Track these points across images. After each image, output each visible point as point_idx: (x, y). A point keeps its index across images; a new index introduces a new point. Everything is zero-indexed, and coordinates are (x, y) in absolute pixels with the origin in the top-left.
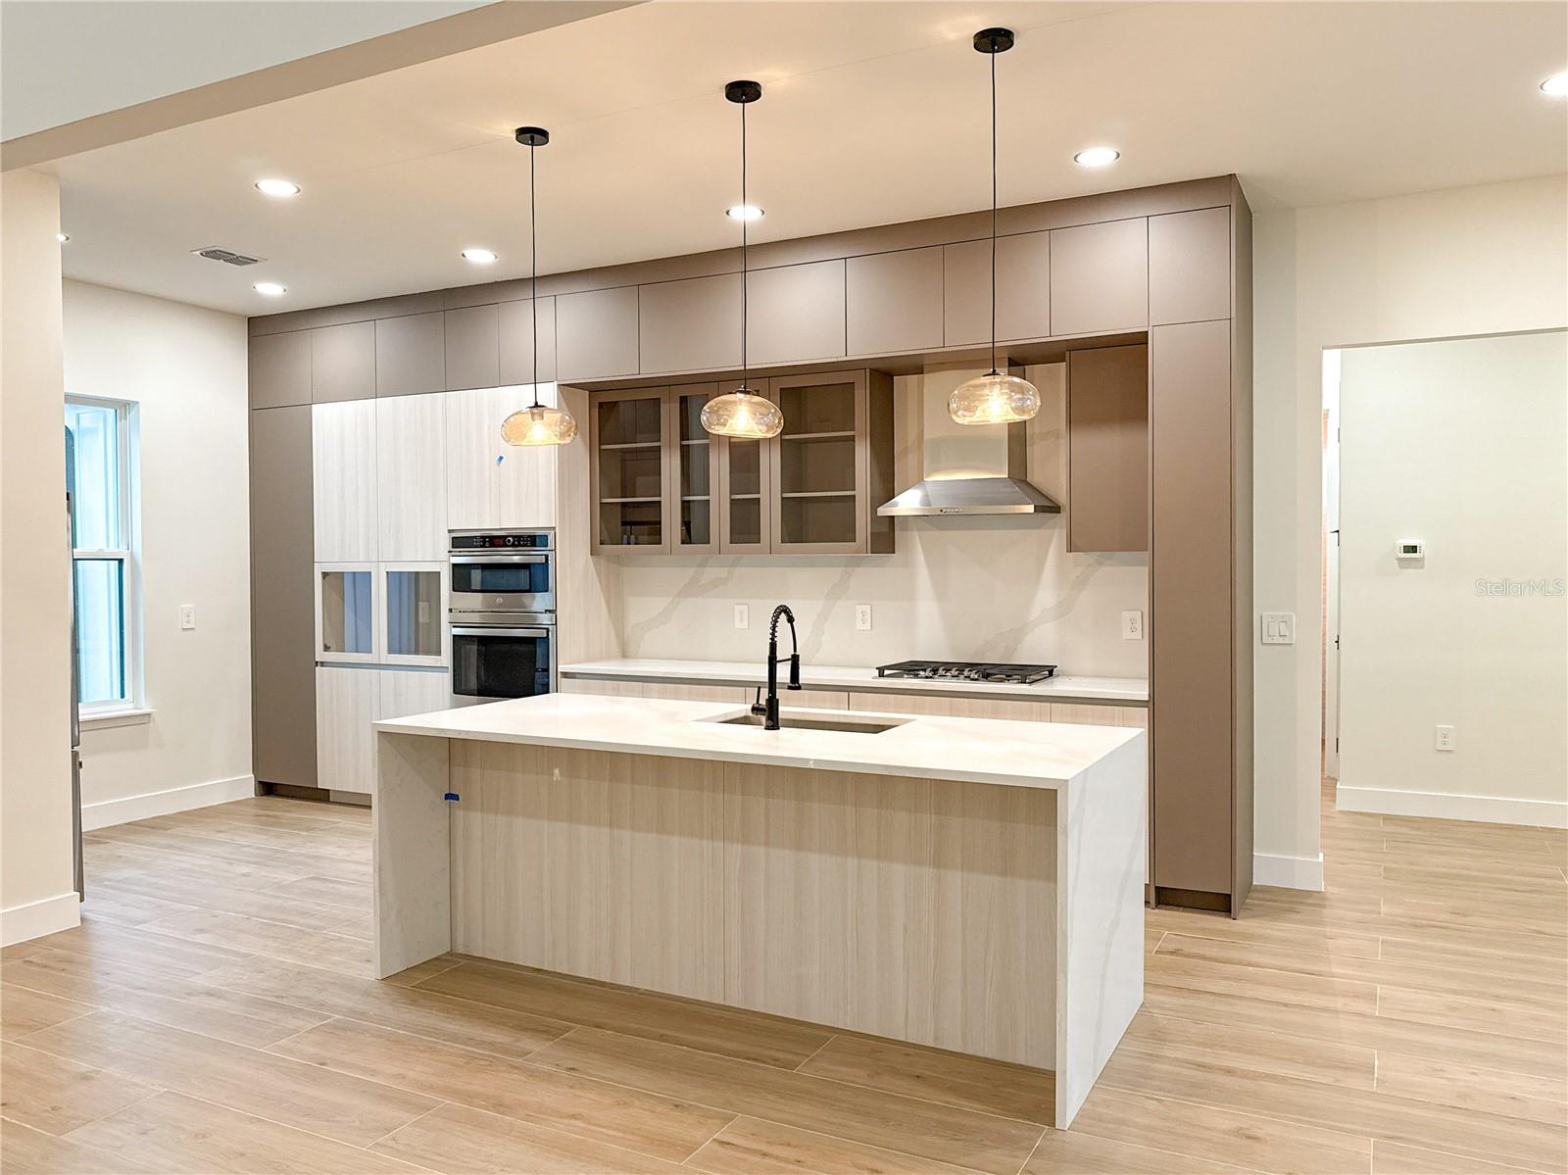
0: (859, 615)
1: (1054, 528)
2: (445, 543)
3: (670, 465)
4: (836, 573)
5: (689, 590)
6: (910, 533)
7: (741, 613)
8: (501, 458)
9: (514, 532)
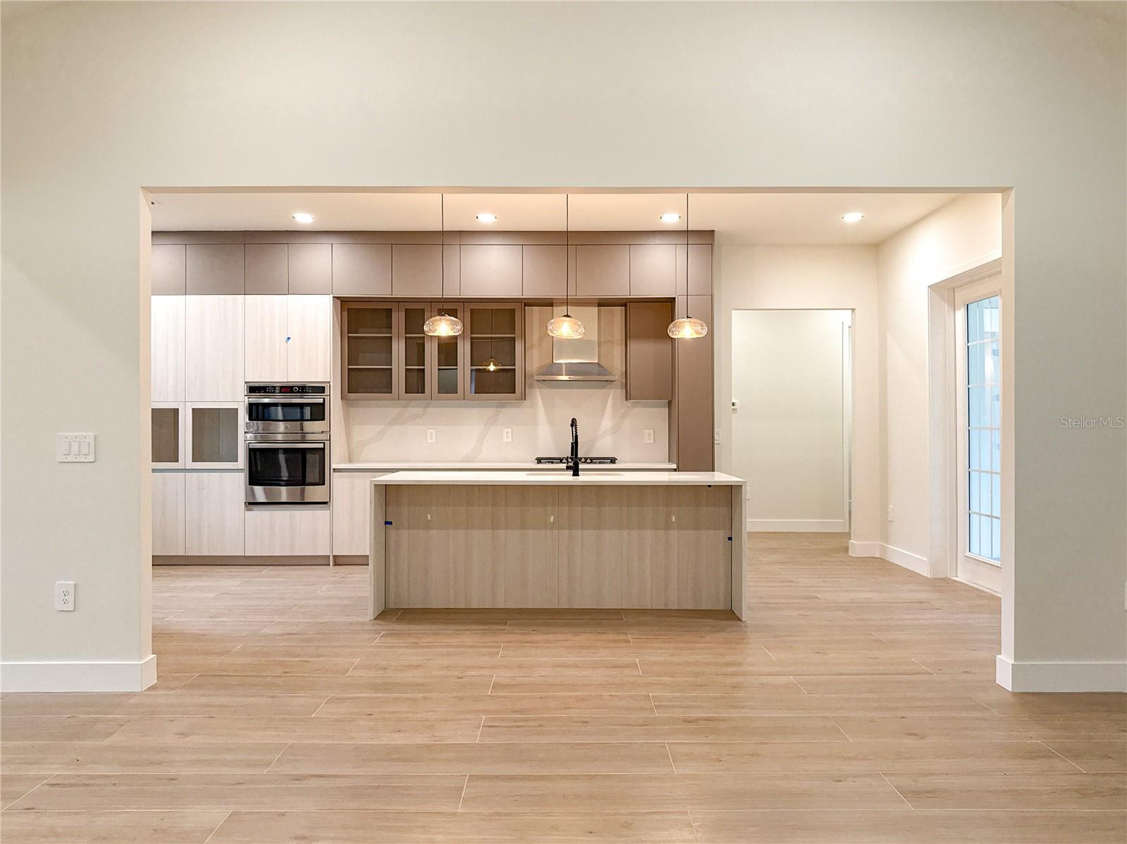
0: (505, 434)
1: (611, 389)
2: (242, 390)
3: (399, 349)
4: (490, 412)
5: (394, 422)
6: (534, 390)
7: (431, 434)
8: (289, 338)
9: (299, 384)
